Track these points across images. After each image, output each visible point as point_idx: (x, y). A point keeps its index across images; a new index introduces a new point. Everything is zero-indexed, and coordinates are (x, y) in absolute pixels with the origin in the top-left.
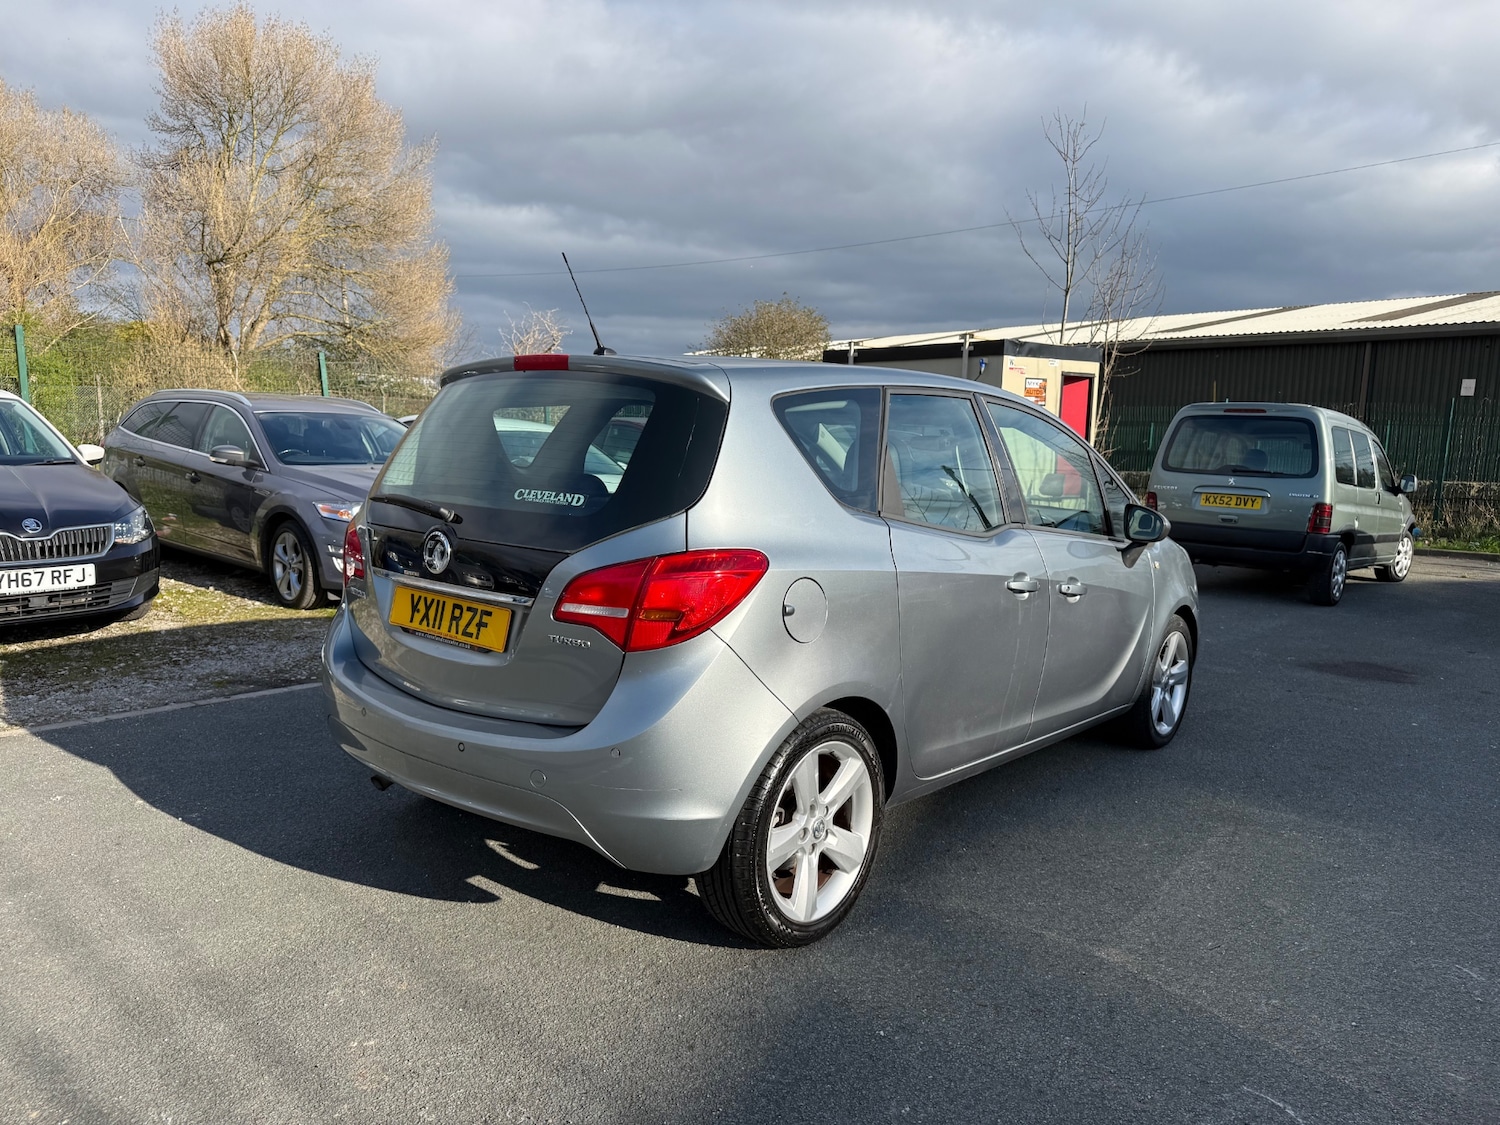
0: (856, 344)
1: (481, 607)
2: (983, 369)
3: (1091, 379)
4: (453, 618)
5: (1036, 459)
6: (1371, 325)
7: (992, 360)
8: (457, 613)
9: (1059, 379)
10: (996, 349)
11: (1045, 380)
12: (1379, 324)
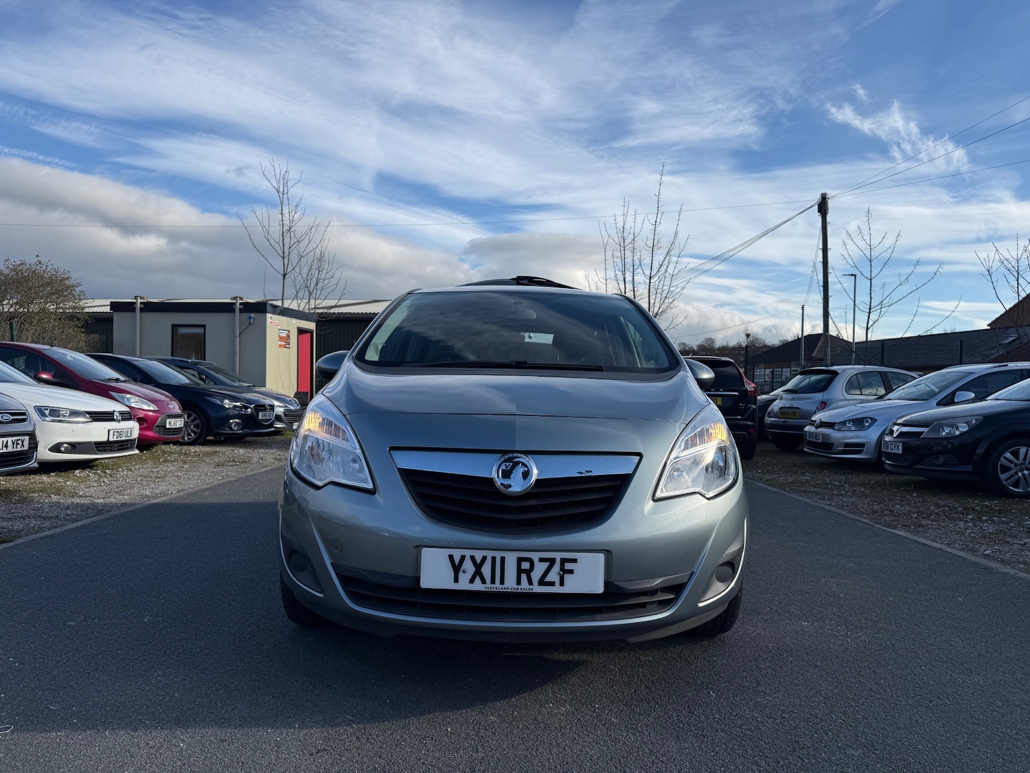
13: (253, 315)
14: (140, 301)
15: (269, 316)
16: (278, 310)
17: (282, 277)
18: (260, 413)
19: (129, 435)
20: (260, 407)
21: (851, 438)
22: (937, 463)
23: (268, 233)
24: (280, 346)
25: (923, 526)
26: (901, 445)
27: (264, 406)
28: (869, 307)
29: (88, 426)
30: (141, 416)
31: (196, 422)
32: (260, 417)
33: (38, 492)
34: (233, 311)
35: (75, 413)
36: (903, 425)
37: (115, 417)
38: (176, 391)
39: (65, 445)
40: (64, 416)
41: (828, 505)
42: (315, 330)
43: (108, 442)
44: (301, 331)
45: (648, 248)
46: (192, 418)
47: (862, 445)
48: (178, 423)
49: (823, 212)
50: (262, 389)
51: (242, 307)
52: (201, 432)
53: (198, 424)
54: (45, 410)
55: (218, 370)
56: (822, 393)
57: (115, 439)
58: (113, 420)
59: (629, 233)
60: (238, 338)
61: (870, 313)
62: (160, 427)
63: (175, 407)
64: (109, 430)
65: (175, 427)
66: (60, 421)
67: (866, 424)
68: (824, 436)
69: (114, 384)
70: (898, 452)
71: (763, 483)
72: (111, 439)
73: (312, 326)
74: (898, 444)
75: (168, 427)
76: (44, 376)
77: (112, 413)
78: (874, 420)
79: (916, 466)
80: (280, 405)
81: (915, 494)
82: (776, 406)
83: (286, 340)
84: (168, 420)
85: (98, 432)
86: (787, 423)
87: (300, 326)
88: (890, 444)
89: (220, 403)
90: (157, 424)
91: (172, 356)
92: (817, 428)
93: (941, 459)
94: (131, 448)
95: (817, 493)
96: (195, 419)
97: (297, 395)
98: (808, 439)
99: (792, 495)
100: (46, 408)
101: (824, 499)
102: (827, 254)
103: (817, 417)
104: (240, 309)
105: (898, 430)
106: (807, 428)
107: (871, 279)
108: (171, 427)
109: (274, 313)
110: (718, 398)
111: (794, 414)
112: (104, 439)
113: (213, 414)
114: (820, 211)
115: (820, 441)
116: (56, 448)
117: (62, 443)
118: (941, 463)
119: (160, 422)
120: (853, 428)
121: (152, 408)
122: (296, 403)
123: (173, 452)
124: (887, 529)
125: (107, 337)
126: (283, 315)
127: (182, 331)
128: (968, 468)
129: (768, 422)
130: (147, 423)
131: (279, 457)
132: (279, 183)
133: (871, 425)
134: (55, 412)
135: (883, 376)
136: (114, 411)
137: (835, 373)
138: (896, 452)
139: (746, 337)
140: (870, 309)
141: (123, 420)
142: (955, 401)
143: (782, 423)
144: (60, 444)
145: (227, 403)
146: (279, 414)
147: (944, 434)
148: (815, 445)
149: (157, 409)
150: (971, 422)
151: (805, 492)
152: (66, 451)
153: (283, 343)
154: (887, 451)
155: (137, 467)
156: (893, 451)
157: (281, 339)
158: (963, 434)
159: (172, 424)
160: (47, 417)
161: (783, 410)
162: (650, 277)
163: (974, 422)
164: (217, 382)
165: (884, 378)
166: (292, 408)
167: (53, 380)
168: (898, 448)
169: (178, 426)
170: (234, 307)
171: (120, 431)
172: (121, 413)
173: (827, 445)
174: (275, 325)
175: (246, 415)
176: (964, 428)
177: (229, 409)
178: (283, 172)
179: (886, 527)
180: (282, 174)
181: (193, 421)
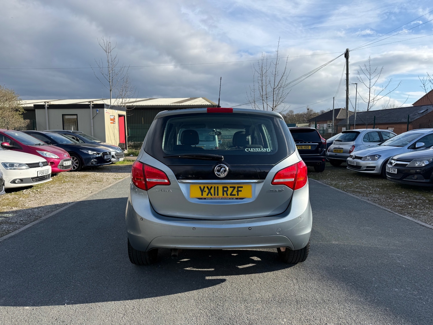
0: (48, 102)
1: (236, 186)
2: (98, 112)
3: (124, 116)
4: (223, 191)
5: (115, 139)
6: (175, 104)
7: (101, 110)
8: (225, 189)
9: (118, 116)
10: (102, 106)
11: (114, 116)
12: (177, 104)
13: (98, 109)
14: (47, 104)
15: (105, 109)
16: (109, 107)
17: (110, 91)
18: (105, 156)
19: (47, 173)
20: (105, 154)
21: (370, 164)
22: (414, 178)
23: (102, 71)
24: (111, 123)
25: (417, 213)
26: (396, 170)
27: (106, 153)
28: (369, 100)
29: (28, 171)
30: (52, 161)
31: (76, 161)
32: (105, 158)
33: (6, 205)
34: (89, 108)
35: (20, 165)
36: (397, 160)
37: (40, 165)
38: (66, 147)
39: (18, 180)
40: (16, 166)
41: (367, 200)
42: (126, 115)
43: (38, 177)
44: (120, 116)
45: (273, 76)
46: (75, 159)
47: (375, 167)
48: (69, 163)
49: (347, 57)
50: (104, 144)
51: (93, 106)
52: (79, 165)
53: (77, 162)
54: (7, 164)
55: (84, 135)
56: (353, 142)
57: (41, 175)
58: (39, 166)
59: (264, 69)
60: (92, 120)
61: (369, 103)
62: (60, 166)
63: (66, 155)
64: (38, 172)
65: (68, 165)
66: (14, 169)
67: (376, 158)
68: (357, 163)
69: (38, 147)
70: (395, 173)
71: (333, 186)
72: (39, 176)
73: (124, 113)
74: (395, 169)
75: (64, 165)
76: (6, 145)
77: (38, 163)
78: (380, 156)
79: (404, 179)
80: (113, 150)
81: (403, 192)
82: (332, 147)
83: (113, 120)
84: (64, 162)
85: (33, 173)
86: (337, 155)
87: (119, 114)
88: (391, 169)
89: (87, 153)
90: (59, 165)
91: (63, 129)
92: (353, 159)
93: (416, 176)
94: (49, 178)
95: (360, 193)
96: (76, 160)
97: (120, 145)
98: (349, 163)
99: (349, 194)
100: (7, 163)
101: (364, 196)
102: (348, 76)
103: (352, 154)
104: (92, 107)
105: (394, 162)
106: (348, 159)
107: (370, 88)
108: (66, 165)
109: (107, 108)
110: (309, 146)
111: (340, 151)
112: (36, 176)
113: (84, 157)
114: (345, 56)
115: (355, 165)
116: (14, 182)
117: (16, 179)
118: (416, 178)
119: (61, 163)
120: (370, 160)
121: (56, 157)
122: (120, 149)
123: (67, 176)
124: (401, 216)
125: (33, 121)
126: (111, 109)
127: (67, 117)
128: (428, 181)
129: (328, 154)
130: (55, 164)
131: (115, 177)
132: (107, 48)
133: (379, 158)
134: (12, 165)
135: (379, 134)
136: (39, 162)
137: (358, 133)
138: (394, 172)
139: (307, 110)
140: (369, 101)
141: (44, 166)
142: (416, 147)
143: (335, 155)
144: (16, 180)
145: (90, 152)
146: (113, 155)
147: (417, 165)
148: (353, 167)
149: (59, 158)
150: (430, 160)
151: (353, 192)
152: (19, 183)
153: (112, 122)
154: (389, 172)
155: (52, 186)
156: (392, 172)
157: (111, 120)
158: (426, 166)
159: (66, 164)
160: (8, 167)
161: (336, 149)
162: (274, 89)
163: (431, 160)
164: (84, 141)
165: (380, 134)
166: (118, 152)
167: (10, 146)
168: (395, 171)
169: (69, 165)
170: (90, 106)
171: (42, 171)
172: (43, 163)
173: (358, 167)
174: (109, 114)
175: (99, 157)
176: (426, 163)
177: (91, 155)
178: (108, 43)
179: (400, 214)
180: (108, 44)
181: (75, 161)
